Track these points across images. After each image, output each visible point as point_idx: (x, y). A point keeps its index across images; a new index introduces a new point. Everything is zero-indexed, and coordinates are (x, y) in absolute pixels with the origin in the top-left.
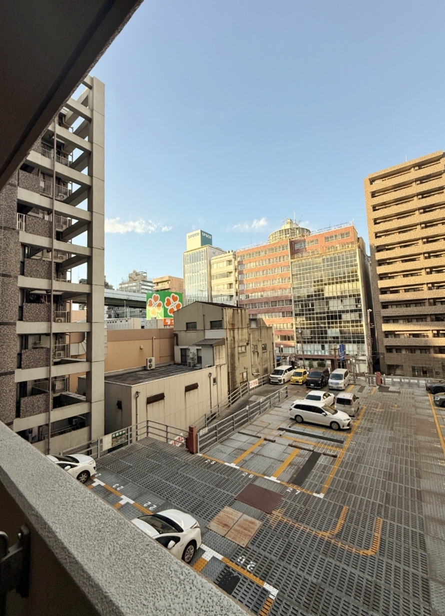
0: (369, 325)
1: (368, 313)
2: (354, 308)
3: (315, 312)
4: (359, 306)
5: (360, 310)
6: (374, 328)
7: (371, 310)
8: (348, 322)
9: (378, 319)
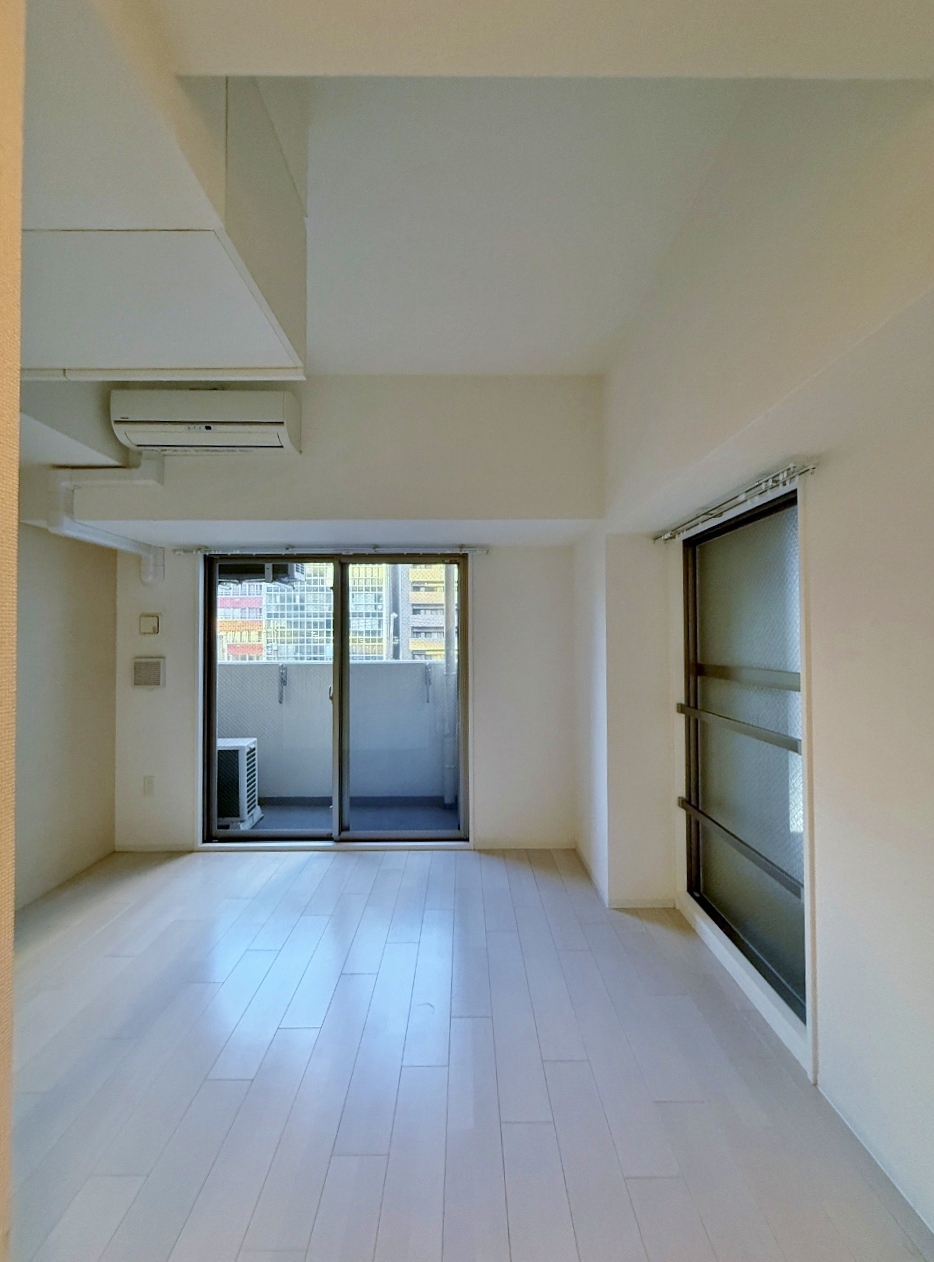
0: (391, 640)
1: (392, 620)
2: (371, 610)
3: (305, 612)
4: (380, 607)
5: (380, 615)
6: (398, 645)
7: (396, 615)
8: (361, 633)
9: (404, 630)
